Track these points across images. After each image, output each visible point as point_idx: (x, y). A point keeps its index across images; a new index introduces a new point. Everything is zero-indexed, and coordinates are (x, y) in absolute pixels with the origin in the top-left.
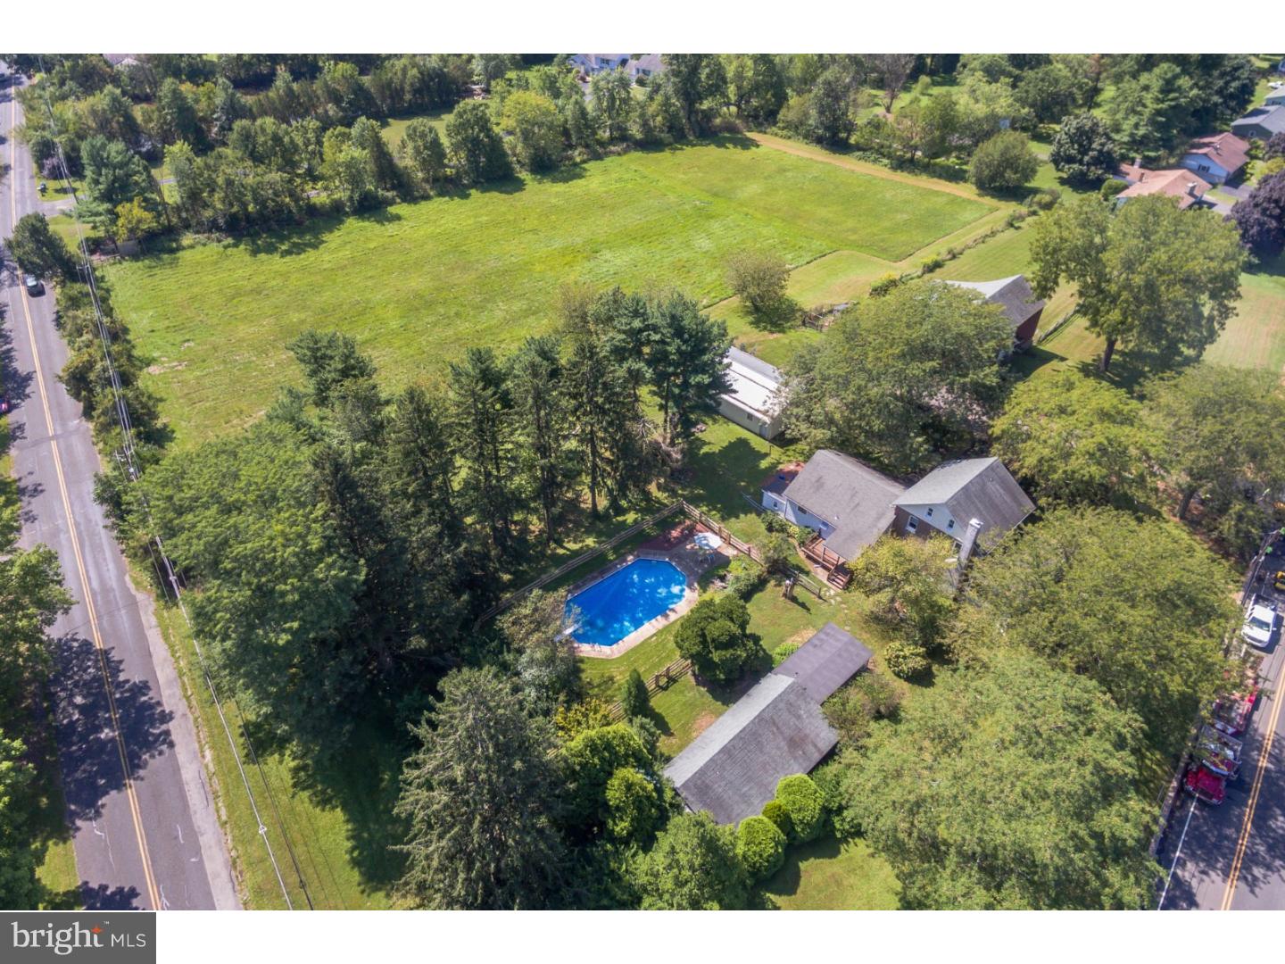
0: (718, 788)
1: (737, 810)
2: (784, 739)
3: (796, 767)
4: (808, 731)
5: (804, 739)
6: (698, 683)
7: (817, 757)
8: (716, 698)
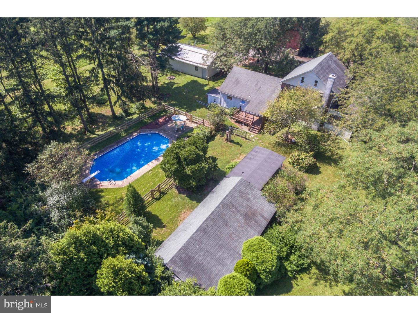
0: (199, 258)
1: (215, 271)
2: (241, 215)
3: (252, 232)
4: (256, 208)
5: (254, 213)
6: (180, 193)
7: (265, 223)
8: (192, 199)
